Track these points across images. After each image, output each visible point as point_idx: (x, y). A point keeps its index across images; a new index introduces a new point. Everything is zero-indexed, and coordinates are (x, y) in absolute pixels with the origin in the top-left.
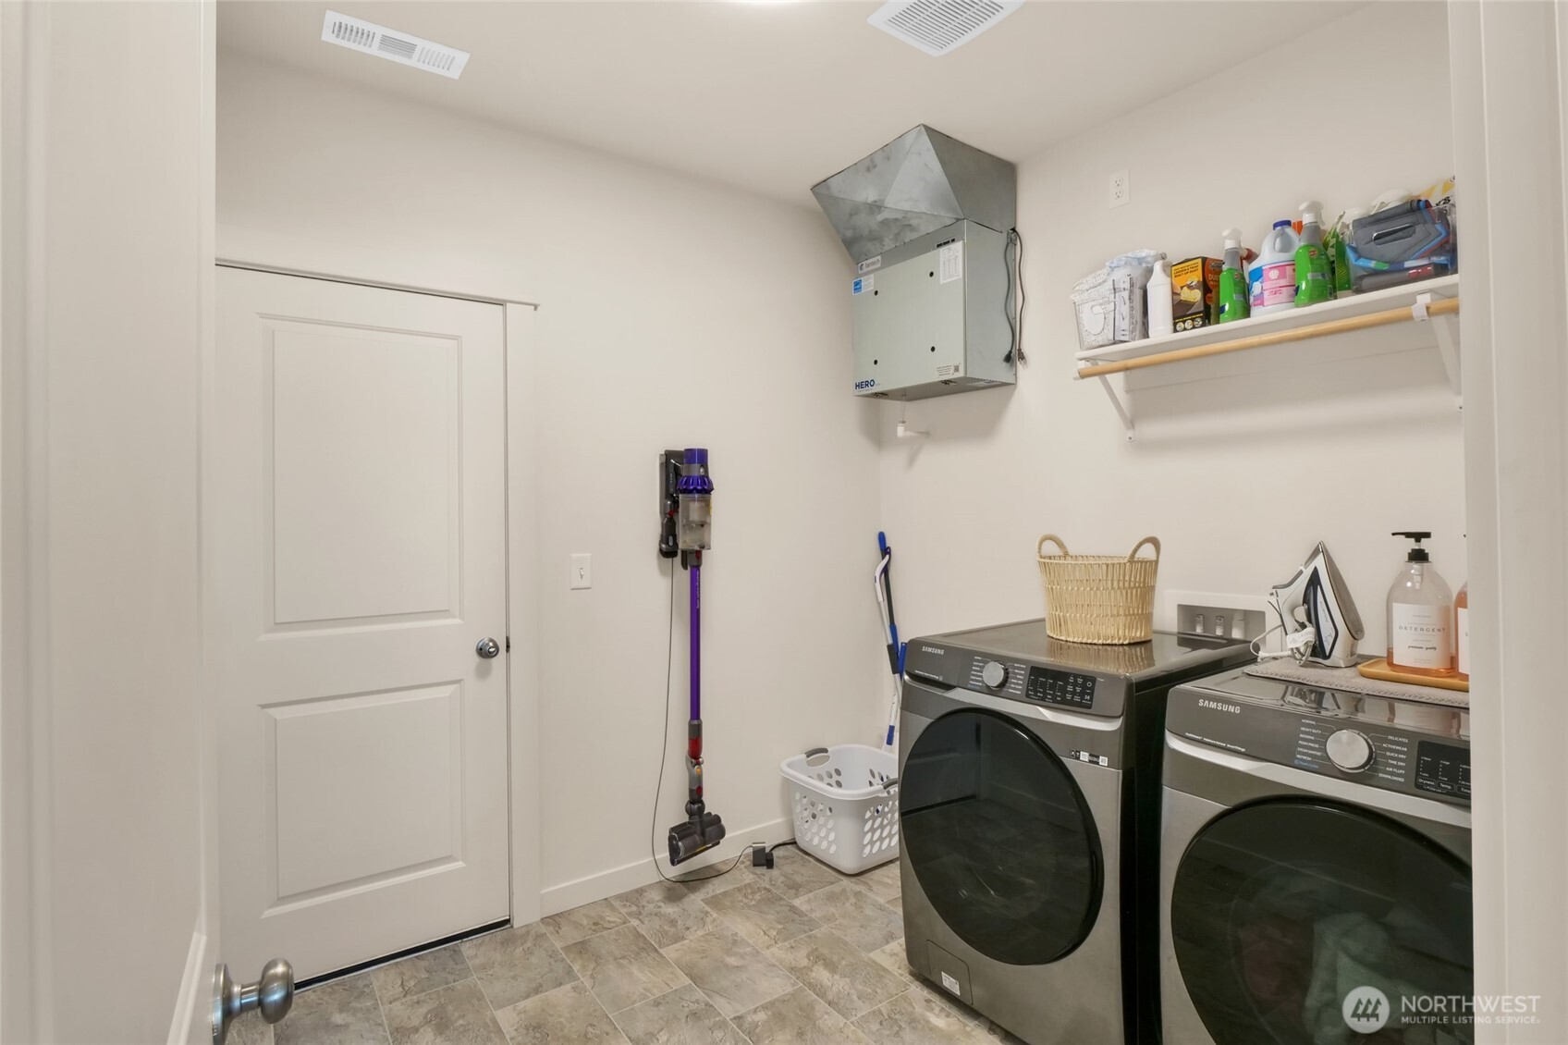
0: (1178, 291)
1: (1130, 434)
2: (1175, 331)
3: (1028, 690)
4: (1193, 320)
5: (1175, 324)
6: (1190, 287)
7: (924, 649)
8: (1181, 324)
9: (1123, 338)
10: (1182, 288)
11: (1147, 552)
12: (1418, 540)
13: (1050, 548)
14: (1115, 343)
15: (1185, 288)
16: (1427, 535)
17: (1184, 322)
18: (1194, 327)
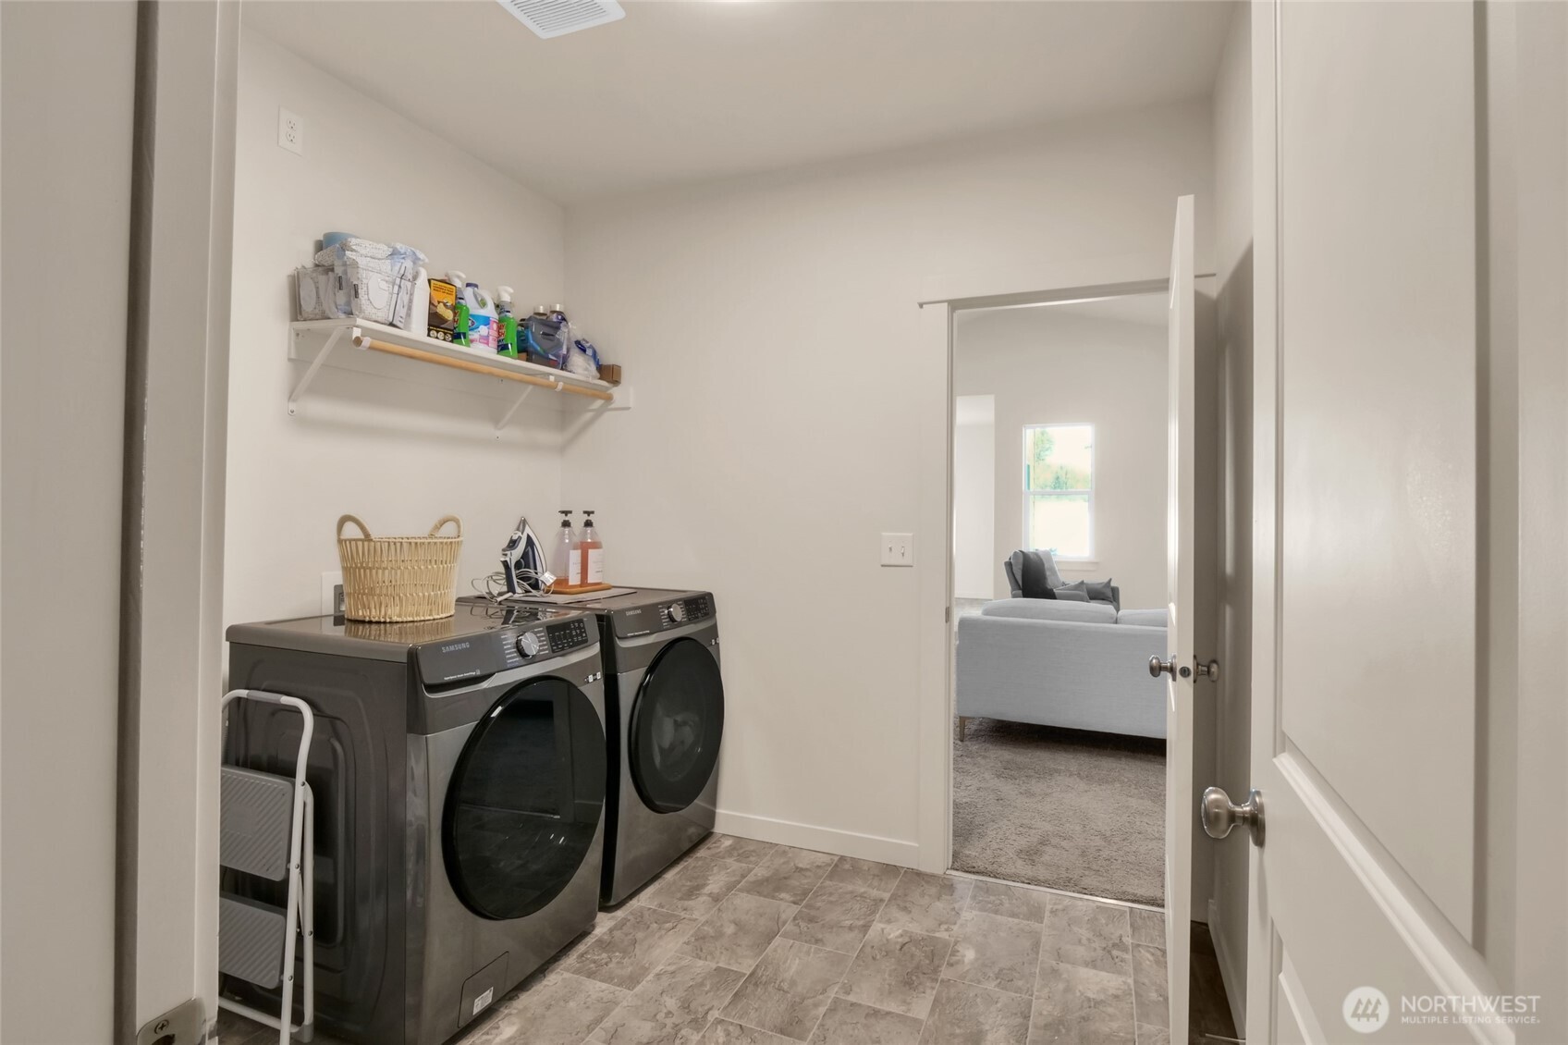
0: (436, 303)
1: (292, 406)
2: (429, 335)
3: (552, 646)
4: (445, 334)
5: (429, 330)
6: (445, 305)
7: (444, 650)
8: (435, 332)
9: (399, 324)
10: (439, 302)
11: (449, 529)
12: (566, 515)
13: (351, 531)
14: (391, 324)
15: (441, 304)
16: (570, 512)
17: (438, 332)
18: (444, 340)
